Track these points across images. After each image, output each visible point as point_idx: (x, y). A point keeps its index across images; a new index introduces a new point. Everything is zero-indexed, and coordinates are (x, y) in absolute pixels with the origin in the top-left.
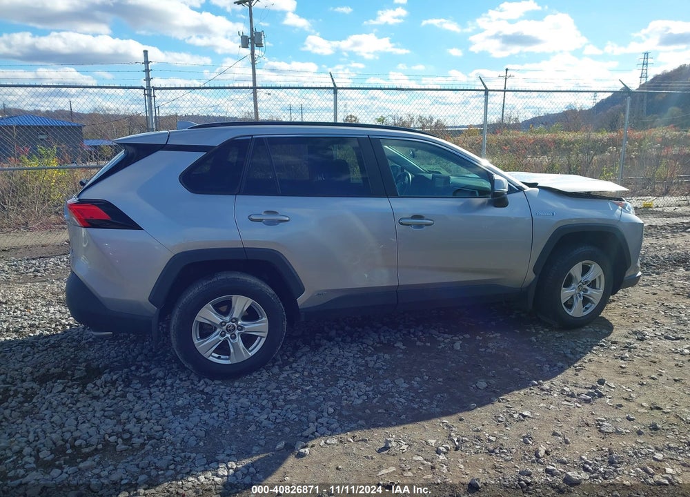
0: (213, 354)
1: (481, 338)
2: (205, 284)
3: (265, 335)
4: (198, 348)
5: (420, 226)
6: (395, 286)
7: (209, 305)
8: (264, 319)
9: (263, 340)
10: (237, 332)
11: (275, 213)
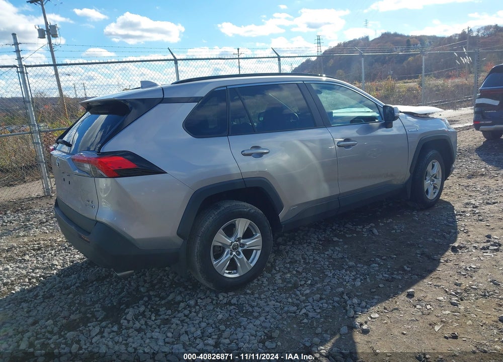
0: (226, 271)
1: (383, 224)
2: (216, 213)
3: (260, 247)
4: (216, 267)
5: (349, 146)
6: (337, 195)
7: (221, 230)
8: (258, 235)
9: (259, 252)
10: (240, 249)
11: (257, 147)
